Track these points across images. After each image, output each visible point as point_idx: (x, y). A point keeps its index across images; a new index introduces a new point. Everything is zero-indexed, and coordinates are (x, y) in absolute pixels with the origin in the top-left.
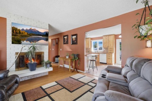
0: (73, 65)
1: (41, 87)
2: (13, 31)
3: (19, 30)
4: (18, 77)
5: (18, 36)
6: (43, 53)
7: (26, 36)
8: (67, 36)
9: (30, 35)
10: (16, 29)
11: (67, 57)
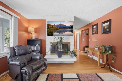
0: (105, 59)
1: (62, 75)
2: (48, 27)
3: (52, 26)
4: (46, 60)
5: (51, 29)
6: (69, 43)
7: (56, 29)
8: (97, 25)
9: (59, 28)
10: (50, 25)
11: (96, 49)
